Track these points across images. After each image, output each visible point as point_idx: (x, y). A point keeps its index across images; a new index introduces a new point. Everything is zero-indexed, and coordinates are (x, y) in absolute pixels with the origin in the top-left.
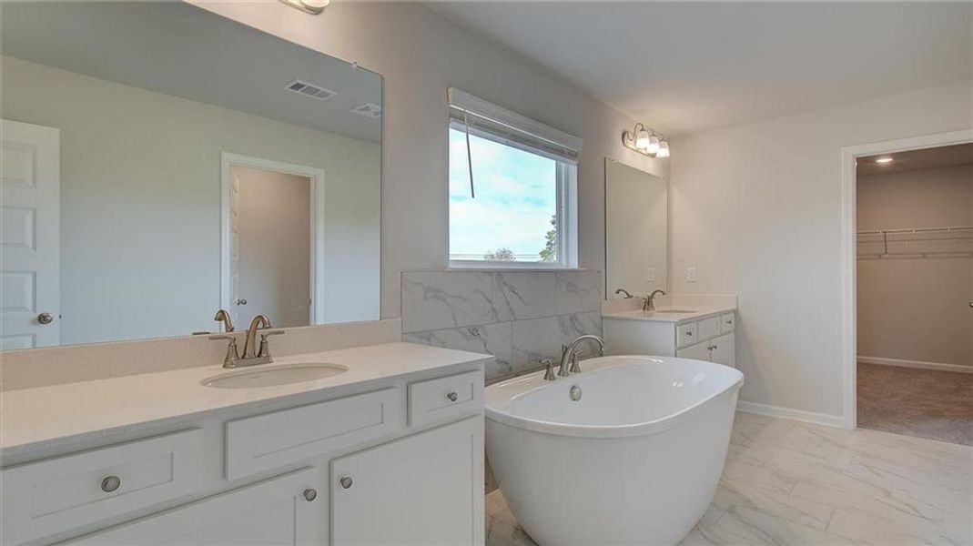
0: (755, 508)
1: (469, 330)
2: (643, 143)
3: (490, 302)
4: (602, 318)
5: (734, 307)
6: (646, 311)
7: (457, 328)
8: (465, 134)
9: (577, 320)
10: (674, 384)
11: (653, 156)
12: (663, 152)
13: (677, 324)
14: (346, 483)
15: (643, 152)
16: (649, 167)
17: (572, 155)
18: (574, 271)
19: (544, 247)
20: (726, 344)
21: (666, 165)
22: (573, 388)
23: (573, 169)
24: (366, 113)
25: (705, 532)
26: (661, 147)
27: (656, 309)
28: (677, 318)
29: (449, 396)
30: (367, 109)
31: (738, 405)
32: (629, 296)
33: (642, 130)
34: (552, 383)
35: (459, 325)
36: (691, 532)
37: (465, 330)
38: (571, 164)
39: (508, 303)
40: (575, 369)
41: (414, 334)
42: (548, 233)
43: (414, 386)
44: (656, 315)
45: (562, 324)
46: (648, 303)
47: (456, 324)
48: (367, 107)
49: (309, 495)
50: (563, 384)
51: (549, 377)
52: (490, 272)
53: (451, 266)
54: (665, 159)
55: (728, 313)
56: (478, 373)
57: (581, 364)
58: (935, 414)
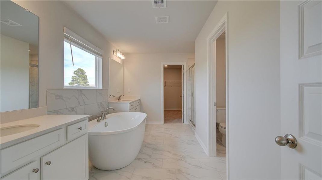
0: (150, 144)
1: (71, 109)
2: (119, 54)
3: (78, 99)
4: (108, 103)
5: (139, 99)
6: (119, 101)
7: (67, 109)
8: (70, 44)
9: (102, 104)
10: (132, 119)
11: (120, 58)
12: (123, 58)
13: (129, 103)
14: (48, 163)
15: (118, 57)
16: (119, 61)
17: (101, 55)
18: (101, 89)
19: (71, 82)
20: (138, 108)
21: (123, 61)
22: (106, 123)
23: (101, 60)
24: (6, 23)
25: (142, 152)
26: (123, 56)
27: (121, 100)
28: (130, 102)
29: (79, 129)
30: (8, 22)
31: (146, 123)
32: (114, 97)
33: (118, 51)
34: (100, 122)
35: (67, 108)
36: (139, 153)
37: (70, 109)
38: (100, 58)
39: (83, 99)
40: (105, 118)
41: (51, 111)
42: (72, 77)
43: (69, 127)
44: (121, 101)
45: (98, 105)
46: (119, 98)
47: (67, 107)
48: (8, 21)
49: (35, 171)
50: (103, 122)
51: (98, 121)
52: (78, 90)
53: (65, 88)
54: (123, 59)
55: (138, 100)
56: (86, 121)
57: (107, 116)
58: (175, 119)
